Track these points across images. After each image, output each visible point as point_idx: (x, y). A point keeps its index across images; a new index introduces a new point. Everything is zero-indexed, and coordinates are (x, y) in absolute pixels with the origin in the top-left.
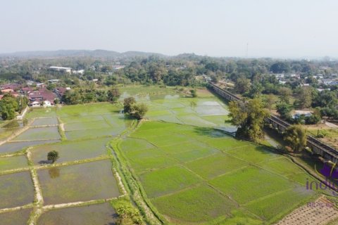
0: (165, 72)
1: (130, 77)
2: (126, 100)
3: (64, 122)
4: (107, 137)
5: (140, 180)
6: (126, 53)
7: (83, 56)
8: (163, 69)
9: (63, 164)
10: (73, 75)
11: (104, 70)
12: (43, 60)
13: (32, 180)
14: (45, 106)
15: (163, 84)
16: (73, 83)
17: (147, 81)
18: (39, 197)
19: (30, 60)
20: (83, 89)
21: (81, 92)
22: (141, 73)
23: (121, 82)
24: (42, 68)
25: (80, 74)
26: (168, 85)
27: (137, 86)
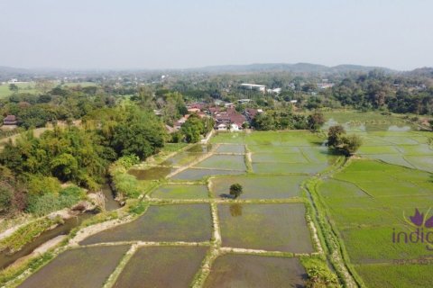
0: (392, 93)
1: (340, 99)
2: (331, 129)
3: (252, 151)
4: (301, 175)
5: (343, 237)
6: (336, 67)
7: (281, 71)
8: (389, 89)
9: (247, 201)
10: (267, 94)
11: (306, 89)
12: (234, 76)
13: (212, 215)
14: (232, 130)
15: (386, 111)
16: (266, 104)
17: (364, 105)
18: (217, 236)
19: (220, 76)
20: (278, 112)
21: (275, 115)
22: (356, 94)
23: (327, 105)
24: (232, 86)
25: (275, 93)
26: (394, 112)
27: (348, 111)
